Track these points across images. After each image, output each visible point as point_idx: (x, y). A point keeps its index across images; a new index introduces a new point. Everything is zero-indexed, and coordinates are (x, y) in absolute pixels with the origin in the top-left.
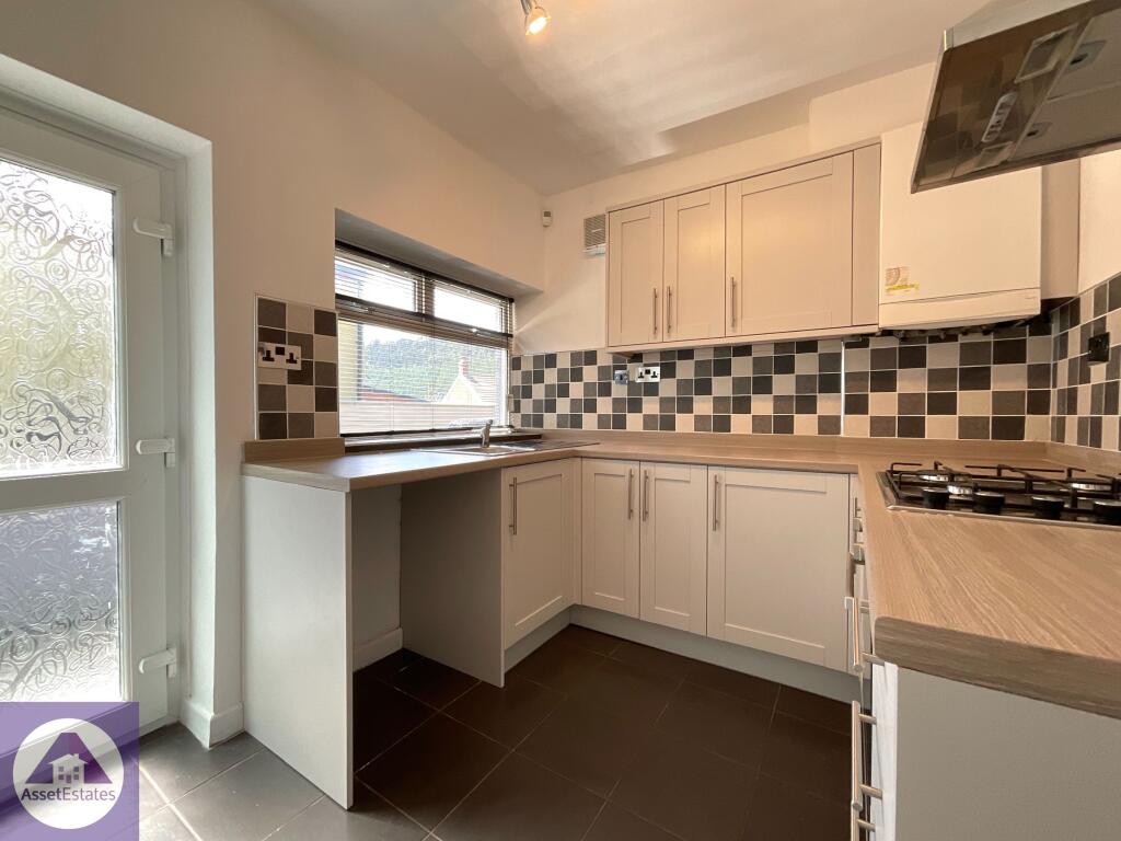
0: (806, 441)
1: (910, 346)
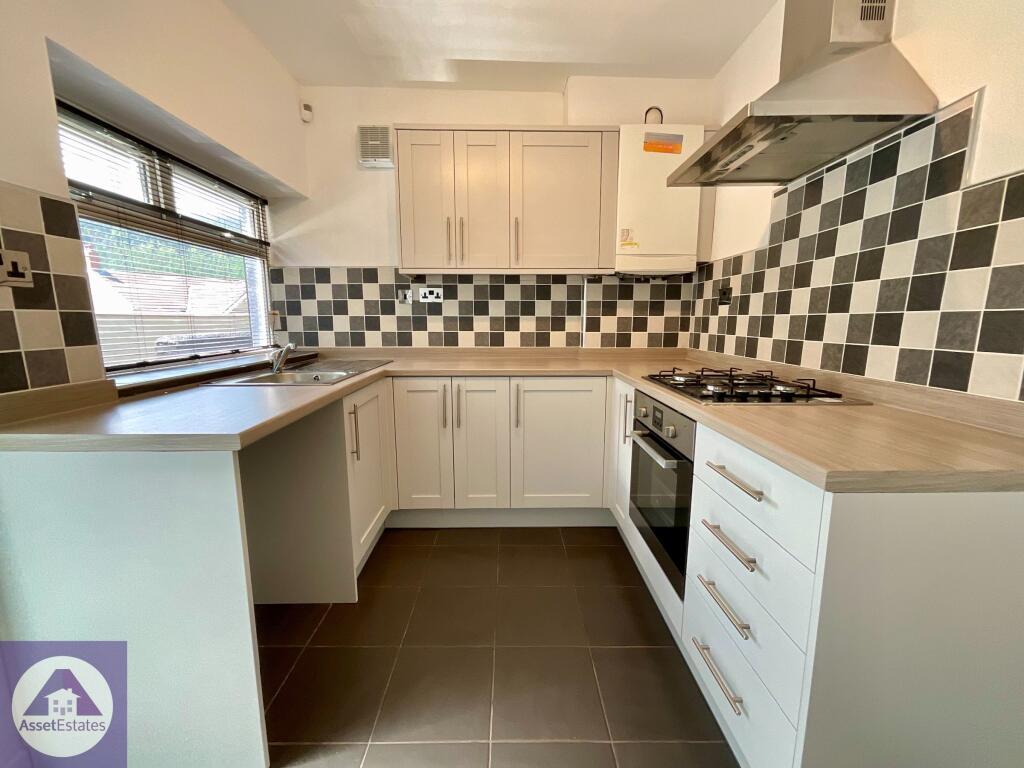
0: (558, 352)
1: (625, 285)
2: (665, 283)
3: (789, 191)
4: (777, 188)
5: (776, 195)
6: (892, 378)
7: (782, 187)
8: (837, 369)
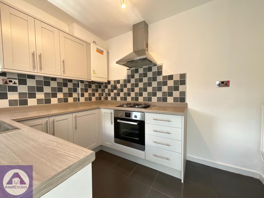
0: (71, 104)
1: (89, 84)
2: (98, 84)
3: (131, 69)
4: (128, 68)
5: (128, 70)
6: (156, 101)
7: (129, 68)
8: (147, 101)
